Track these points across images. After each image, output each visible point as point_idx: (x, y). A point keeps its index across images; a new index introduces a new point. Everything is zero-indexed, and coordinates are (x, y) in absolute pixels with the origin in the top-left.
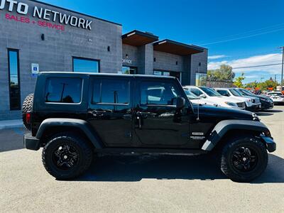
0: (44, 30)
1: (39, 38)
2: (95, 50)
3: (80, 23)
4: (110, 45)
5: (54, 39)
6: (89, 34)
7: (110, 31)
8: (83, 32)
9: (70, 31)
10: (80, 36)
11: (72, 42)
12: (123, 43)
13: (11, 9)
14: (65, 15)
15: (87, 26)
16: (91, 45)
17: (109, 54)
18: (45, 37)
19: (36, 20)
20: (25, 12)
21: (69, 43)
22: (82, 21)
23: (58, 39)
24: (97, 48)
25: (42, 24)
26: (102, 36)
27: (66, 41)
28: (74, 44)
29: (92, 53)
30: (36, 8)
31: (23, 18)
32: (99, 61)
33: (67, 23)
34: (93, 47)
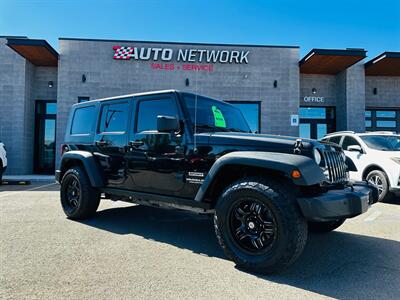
0: (188, 74)
1: (184, 84)
2: (254, 88)
3: (232, 57)
4: (278, 79)
5: (200, 83)
6: (245, 69)
7: (279, 60)
8: (236, 69)
9: (219, 70)
10: (234, 74)
11: (221, 83)
12: (301, 72)
13: (155, 58)
14: (213, 52)
15: (242, 58)
16: (247, 83)
17: (275, 91)
18: (190, 81)
19: (180, 65)
20: (170, 58)
21: (218, 85)
22: (235, 54)
23: (205, 83)
24: (257, 86)
25: (187, 68)
26: (265, 69)
27: (214, 83)
28: (224, 85)
29: (250, 94)
30: (181, 51)
31: (169, 65)
32: (259, 103)
33: (215, 61)
34: (251, 86)
